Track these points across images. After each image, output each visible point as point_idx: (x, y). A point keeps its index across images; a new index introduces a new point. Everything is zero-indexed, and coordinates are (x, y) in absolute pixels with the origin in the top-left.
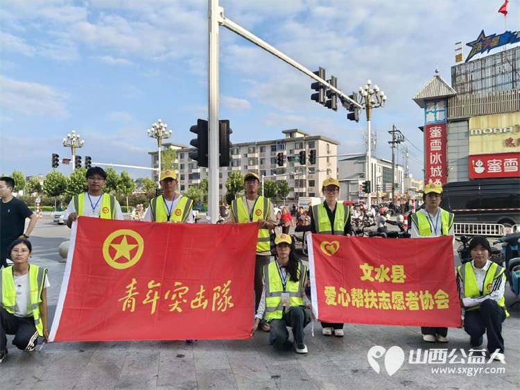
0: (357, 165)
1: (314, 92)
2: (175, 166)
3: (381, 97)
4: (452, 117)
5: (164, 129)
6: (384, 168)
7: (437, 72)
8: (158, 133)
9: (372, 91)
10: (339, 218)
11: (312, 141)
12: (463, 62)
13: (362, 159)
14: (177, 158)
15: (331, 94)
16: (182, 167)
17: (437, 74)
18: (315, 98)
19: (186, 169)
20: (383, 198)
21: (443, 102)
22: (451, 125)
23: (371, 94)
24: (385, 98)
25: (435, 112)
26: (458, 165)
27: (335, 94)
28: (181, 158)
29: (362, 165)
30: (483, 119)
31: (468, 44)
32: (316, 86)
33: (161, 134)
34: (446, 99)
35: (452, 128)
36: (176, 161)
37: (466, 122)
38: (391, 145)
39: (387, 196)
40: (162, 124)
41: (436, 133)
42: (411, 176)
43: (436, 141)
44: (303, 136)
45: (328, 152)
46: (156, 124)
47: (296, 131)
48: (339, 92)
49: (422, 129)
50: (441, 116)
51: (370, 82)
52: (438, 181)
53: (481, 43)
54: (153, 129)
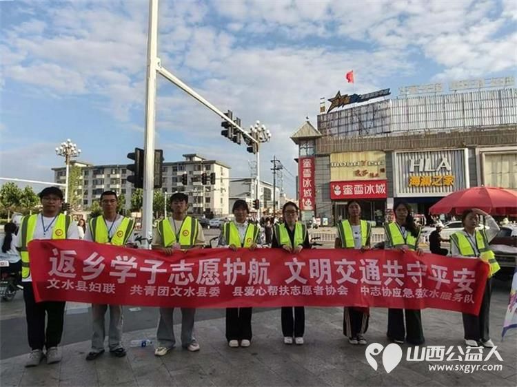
0: (244, 186)
1: (223, 129)
2: (79, 182)
3: (267, 134)
4: (319, 153)
5: (73, 149)
6: (265, 189)
7: (307, 118)
8: (67, 152)
9: (260, 129)
10: (298, 237)
11: (209, 164)
12: (326, 112)
13: (248, 181)
14: (82, 174)
15: (236, 131)
16: (86, 183)
17: (308, 120)
18: (225, 134)
19: (90, 185)
20: (264, 212)
21: (311, 141)
22: (317, 159)
23: (259, 132)
24: (270, 135)
25: (307, 148)
26: (322, 189)
27: (240, 132)
28: (86, 174)
29: (248, 186)
30: (340, 155)
31: (329, 100)
32: (225, 124)
33: (69, 153)
34: (314, 139)
35: (318, 161)
36: (81, 178)
37: (328, 157)
38: (273, 171)
39: (268, 211)
40: (71, 144)
41: (307, 164)
42: (285, 195)
43: (307, 170)
44: (200, 160)
45: (222, 174)
46: (65, 143)
47: (195, 155)
48: (243, 131)
49: (296, 160)
50: (310, 152)
51: (258, 122)
52: (309, 200)
53: (338, 100)
54: (62, 148)
